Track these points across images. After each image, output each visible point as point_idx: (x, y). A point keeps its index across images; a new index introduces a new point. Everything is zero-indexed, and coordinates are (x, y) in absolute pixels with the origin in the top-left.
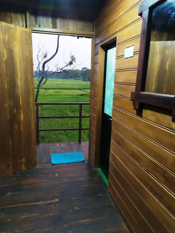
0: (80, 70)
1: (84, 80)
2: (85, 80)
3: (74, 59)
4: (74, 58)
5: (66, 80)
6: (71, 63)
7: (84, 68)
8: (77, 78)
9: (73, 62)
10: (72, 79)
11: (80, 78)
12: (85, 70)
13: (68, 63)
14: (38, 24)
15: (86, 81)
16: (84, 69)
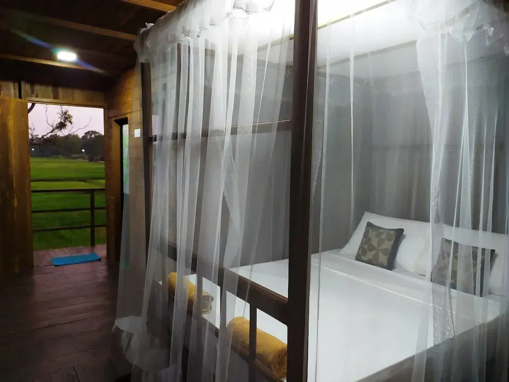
0: (81, 137)
1: (91, 160)
2: (95, 158)
3: (70, 118)
4: (69, 115)
5: (46, 160)
6: (61, 126)
7: (89, 132)
8: (74, 155)
9: (66, 123)
10: (61, 156)
11: (81, 155)
12: (93, 136)
13: (55, 126)
14: (35, 93)
15: (97, 161)
16: (91, 135)
